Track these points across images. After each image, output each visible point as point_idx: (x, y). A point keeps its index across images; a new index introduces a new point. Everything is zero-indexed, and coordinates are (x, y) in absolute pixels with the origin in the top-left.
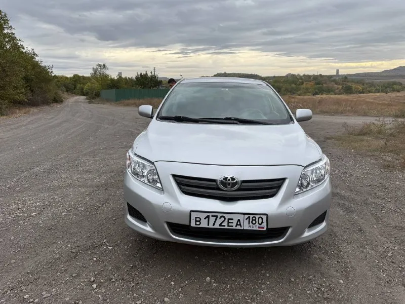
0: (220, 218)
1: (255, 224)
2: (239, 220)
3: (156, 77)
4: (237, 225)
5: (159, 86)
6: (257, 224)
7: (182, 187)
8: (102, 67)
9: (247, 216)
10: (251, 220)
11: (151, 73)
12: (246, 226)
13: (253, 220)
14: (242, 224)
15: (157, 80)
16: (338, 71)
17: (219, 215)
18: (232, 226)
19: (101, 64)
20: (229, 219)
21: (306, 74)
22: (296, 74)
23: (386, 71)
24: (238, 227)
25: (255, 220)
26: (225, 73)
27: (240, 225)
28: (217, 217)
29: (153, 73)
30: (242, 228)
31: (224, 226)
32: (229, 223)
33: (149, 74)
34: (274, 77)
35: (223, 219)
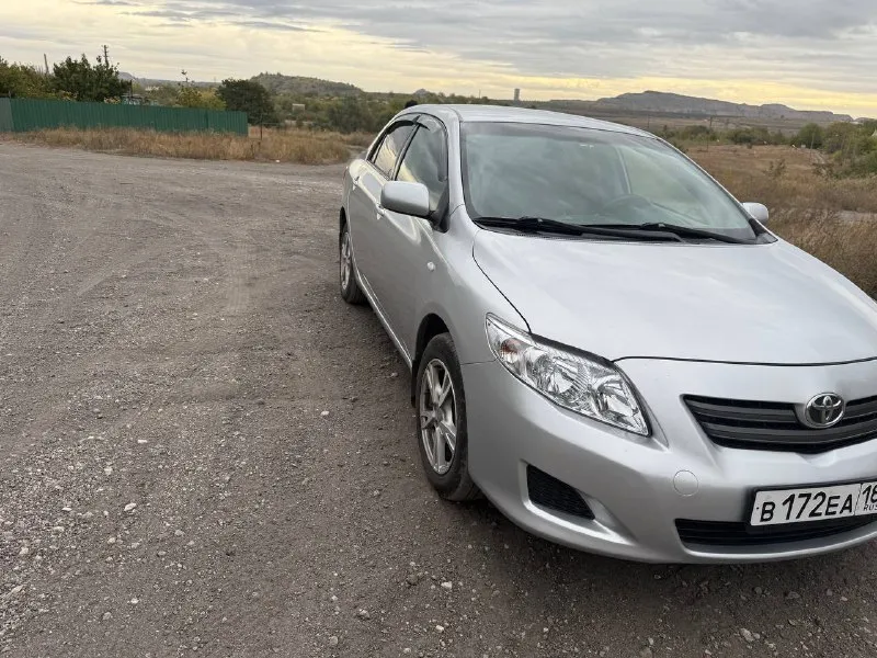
0: (815, 498)
2: (850, 498)
3: (111, 71)
4: (844, 508)
5: (120, 95)
7: (711, 426)
9: (865, 486)
10: (871, 494)
11: (100, 61)
12: (860, 508)
13: (875, 493)
14: (854, 504)
15: (116, 80)
16: (517, 91)
17: (814, 491)
18: (834, 513)
20: (831, 498)
21: (457, 95)
22: (437, 93)
23: (603, 101)
24: (846, 513)
26: (279, 75)
27: (850, 507)
28: (809, 496)
29: (103, 62)
30: (852, 514)
31: (820, 514)
32: (829, 505)
33: (93, 63)
34: (391, 95)
35: (820, 498)
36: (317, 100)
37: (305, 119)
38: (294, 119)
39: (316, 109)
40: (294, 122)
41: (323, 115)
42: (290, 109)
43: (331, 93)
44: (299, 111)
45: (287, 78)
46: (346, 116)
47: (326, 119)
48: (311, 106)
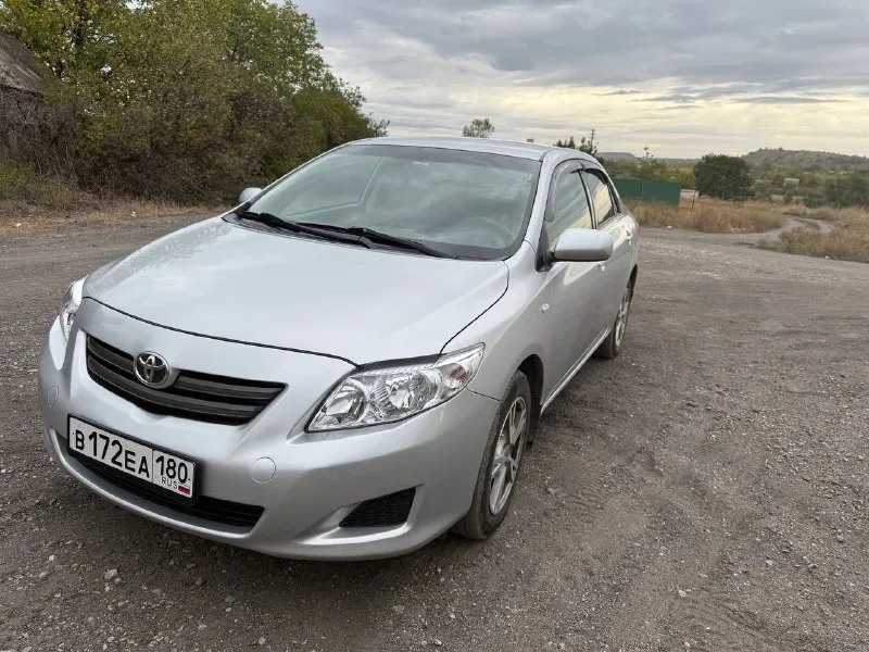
0: (113, 445)
1: (173, 477)
2: (144, 460)
4: (141, 469)
6: (176, 478)
8: (483, 126)
9: (158, 454)
10: (166, 466)
12: (156, 477)
13: (169, 467)
14: (150, 470)
17: (112, 438)
18: (133, 470)
19: (482, 118)
20: (127, 452)
24: (143, 476)
25: (173, 468)
26: (781, 150)
27: (146, 471)
28: (107, 440)
29: (586, 143)
30: (149, 480)
31: (120, 465)
32: (127, 460)
35: (117, 448)
36: (817, 175)
37: (796, 194)
38: (783, 194)
39: (813, 183)
40: (781, 197)
41: (819, 190)
42: (780, 185)
43: (838, 167)
44: (791, 186)
45: (790, 152)
46: (847, 192)
47: (821, 194)
48: (807, 181)
